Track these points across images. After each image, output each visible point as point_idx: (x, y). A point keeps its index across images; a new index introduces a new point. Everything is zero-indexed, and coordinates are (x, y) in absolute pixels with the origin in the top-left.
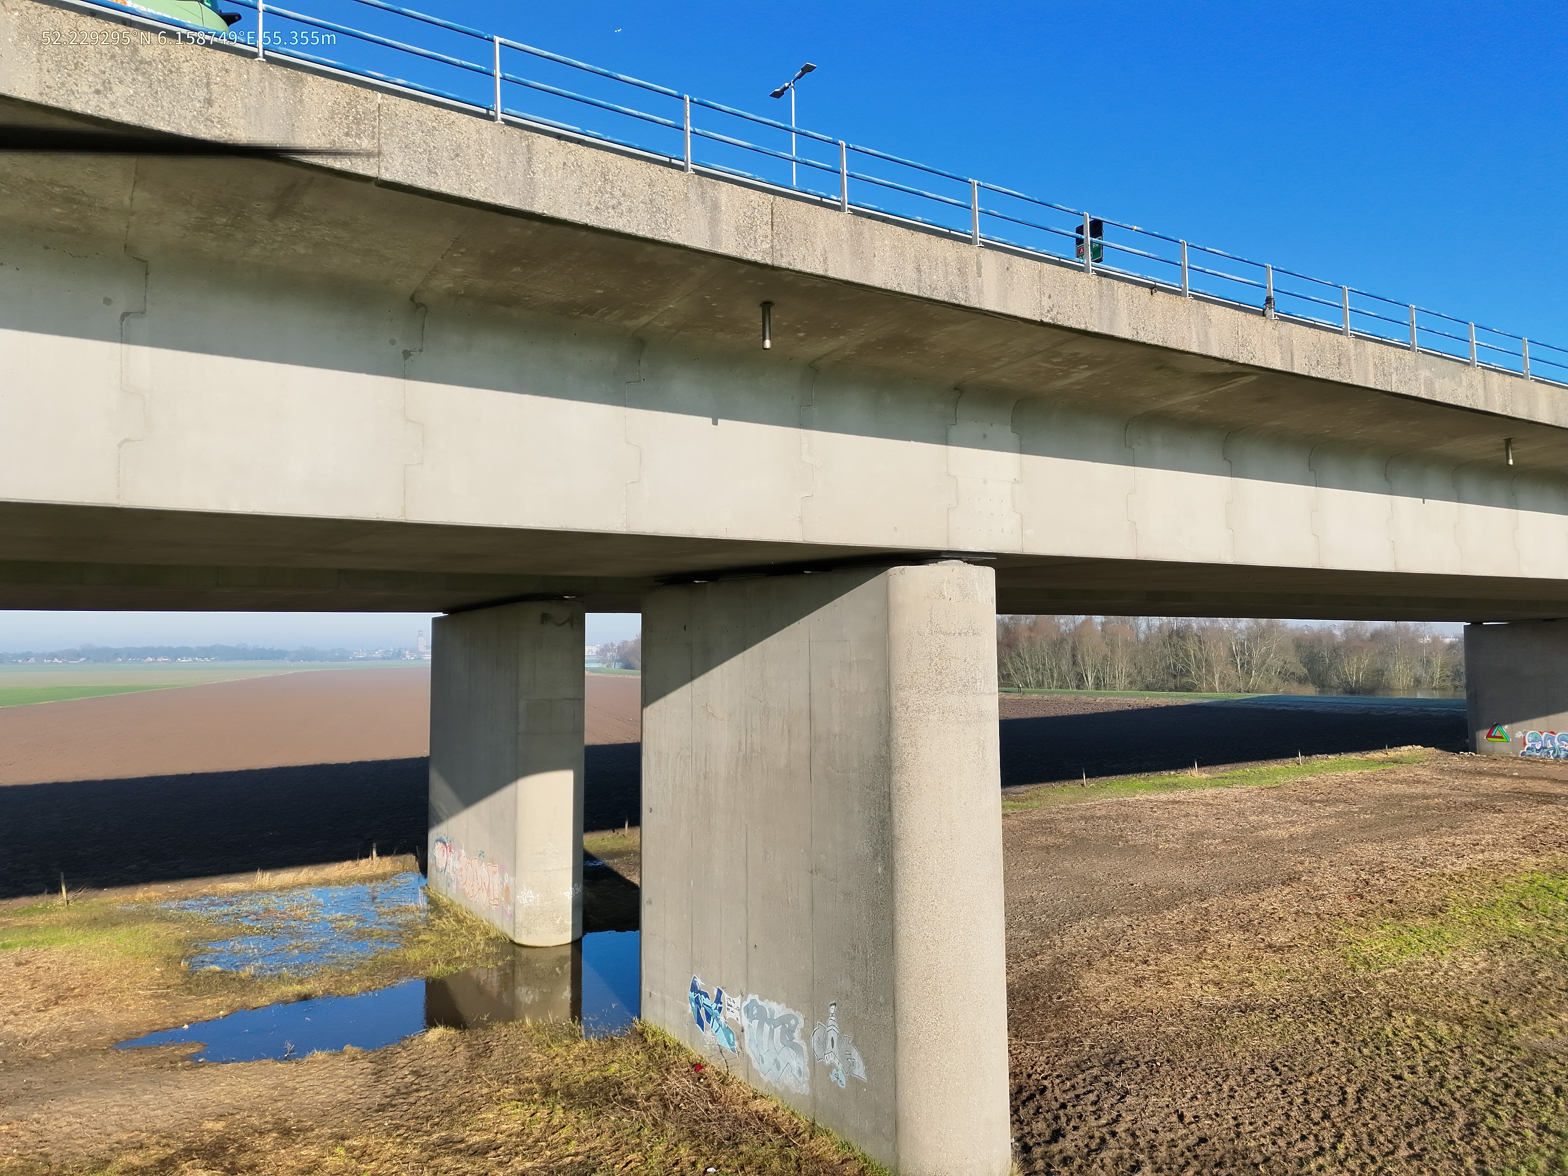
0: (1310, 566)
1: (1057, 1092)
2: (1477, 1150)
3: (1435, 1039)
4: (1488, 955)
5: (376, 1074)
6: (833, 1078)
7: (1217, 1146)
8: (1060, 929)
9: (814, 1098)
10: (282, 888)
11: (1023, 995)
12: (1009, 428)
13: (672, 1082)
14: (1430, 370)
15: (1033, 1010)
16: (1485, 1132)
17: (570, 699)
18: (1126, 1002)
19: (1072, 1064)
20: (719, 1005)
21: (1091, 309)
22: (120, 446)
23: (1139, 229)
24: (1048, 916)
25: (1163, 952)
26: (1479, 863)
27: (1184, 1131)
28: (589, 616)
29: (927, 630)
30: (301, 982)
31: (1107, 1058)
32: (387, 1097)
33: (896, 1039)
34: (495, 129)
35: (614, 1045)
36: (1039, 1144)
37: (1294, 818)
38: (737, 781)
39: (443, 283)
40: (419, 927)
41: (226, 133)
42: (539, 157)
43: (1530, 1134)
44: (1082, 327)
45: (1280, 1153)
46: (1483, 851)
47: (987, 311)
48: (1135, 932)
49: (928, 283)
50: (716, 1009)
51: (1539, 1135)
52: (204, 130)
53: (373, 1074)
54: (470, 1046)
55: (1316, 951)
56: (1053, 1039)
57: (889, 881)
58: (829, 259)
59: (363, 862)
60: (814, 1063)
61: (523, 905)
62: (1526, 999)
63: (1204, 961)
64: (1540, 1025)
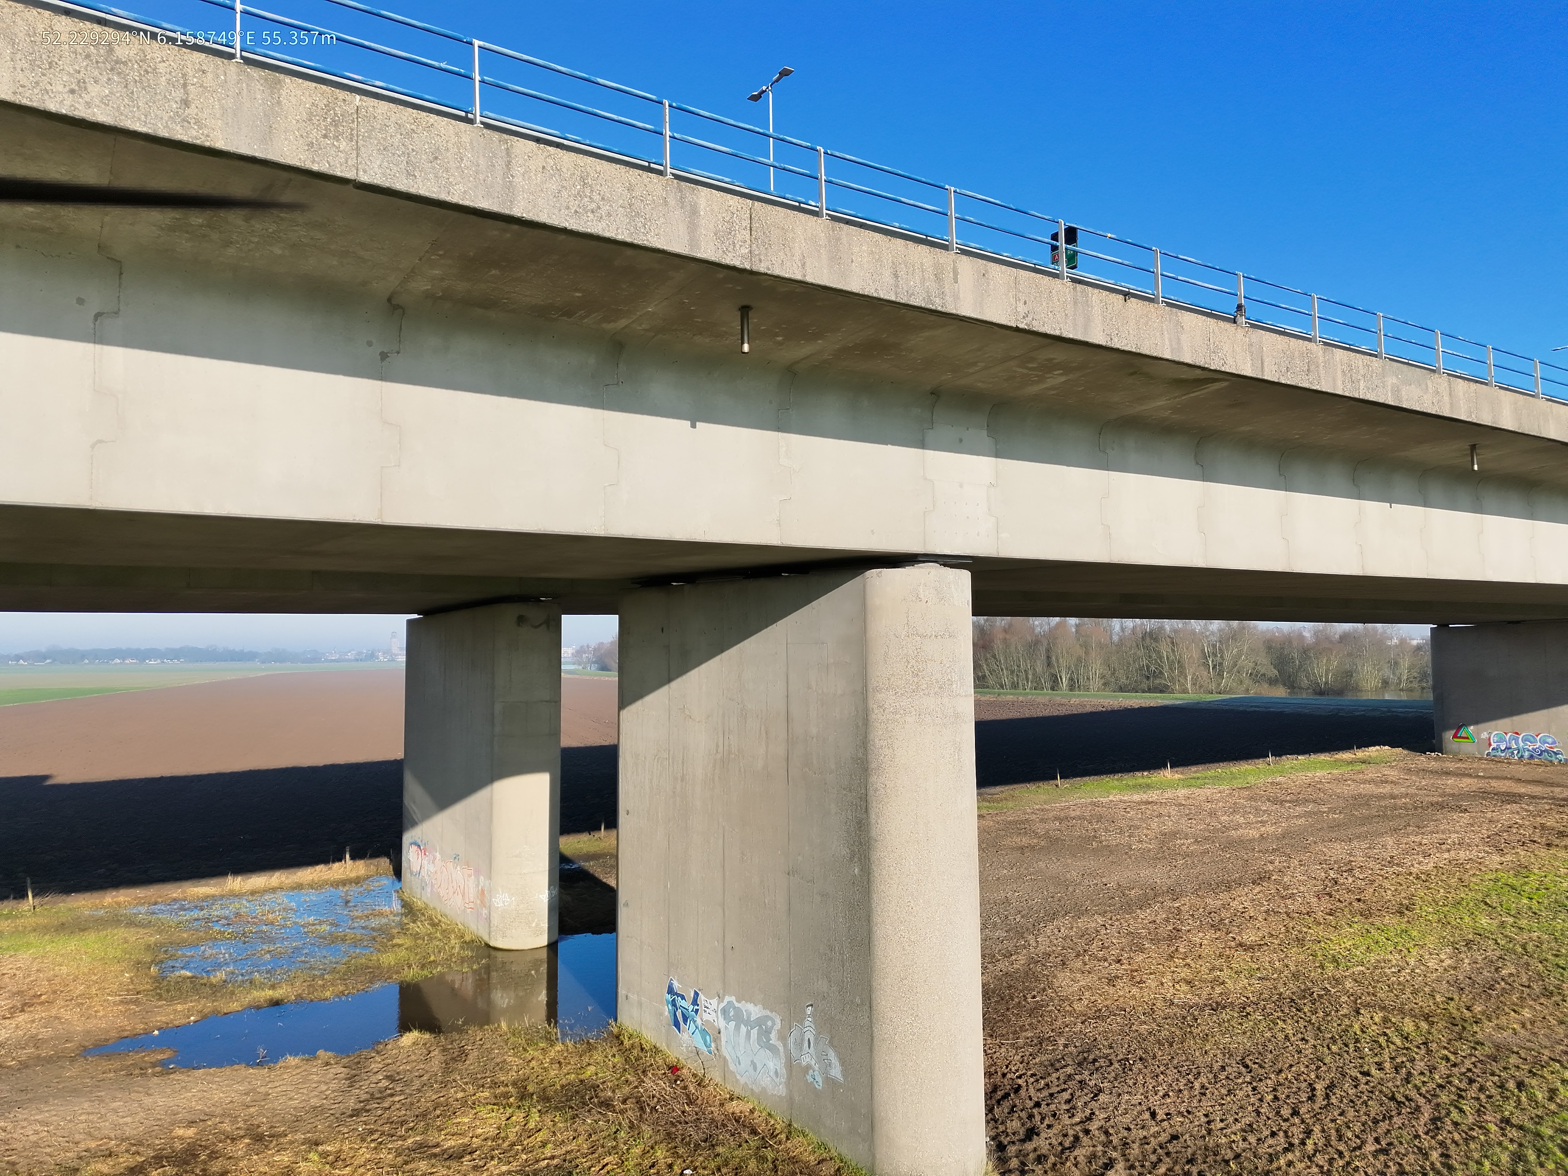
0: (1280, 570)
1: (1032, 1091)
2: (1442, 1144)
3: (1402, 1035)
4: (1454, 952)
5: (349, 1079)
6: (810, 1079)
7: (1189, 1143)
8: (1035, 929)
9: (791, 1098)
10: (253, 893)
11: (998, 995)
12: (985, 433)
13: (648, 1083)
14: (1397, 376)
15: (1008, 1009)
16: (1450, 1127)
17: (547, 701)
18: (1100, 1001)
19: (1046, 1063)
20: (696, 1007)
21: (1066, 315)
22: (93, 447)
23: (1113, 236)
24: (1022, 917)
25: (1136, 951)
26: (1444, 862)
27: (1157, 1129)
28: (565, 618)
29: (904, 633)
30: (273, 987)
31: (1080, 1057)
32: (361, 1102)
33: (872, 1040)
34: (473, 132)
35: (590, 1048)
36: (1013, 1143)
37: (1265, 818)
38: (714, 783)
39: (420, 285)
40: (393, 930)
41: (203, 134)
42: (518, 161)
43: (1493, 1128)
44: (1057, 333)
45: (1251, 1149)
46: (1449, 851)
47: (964, 317)
48: (1108, 931)
49: (905, 289)
50: (692, 1011)
51: (1502, 1129)
52: (181, 131)
53: (346, 1079)
54: (444, 1050)
55: (1285, 950)
56: (1028, 1038)
57: (865, 883)
58: (807, 264)
59: (336, 865)
60: (790, 1064)
61: (498, 907)
62: (1490, 995)
63: (1176, 960)
64: (1503, 1020)
